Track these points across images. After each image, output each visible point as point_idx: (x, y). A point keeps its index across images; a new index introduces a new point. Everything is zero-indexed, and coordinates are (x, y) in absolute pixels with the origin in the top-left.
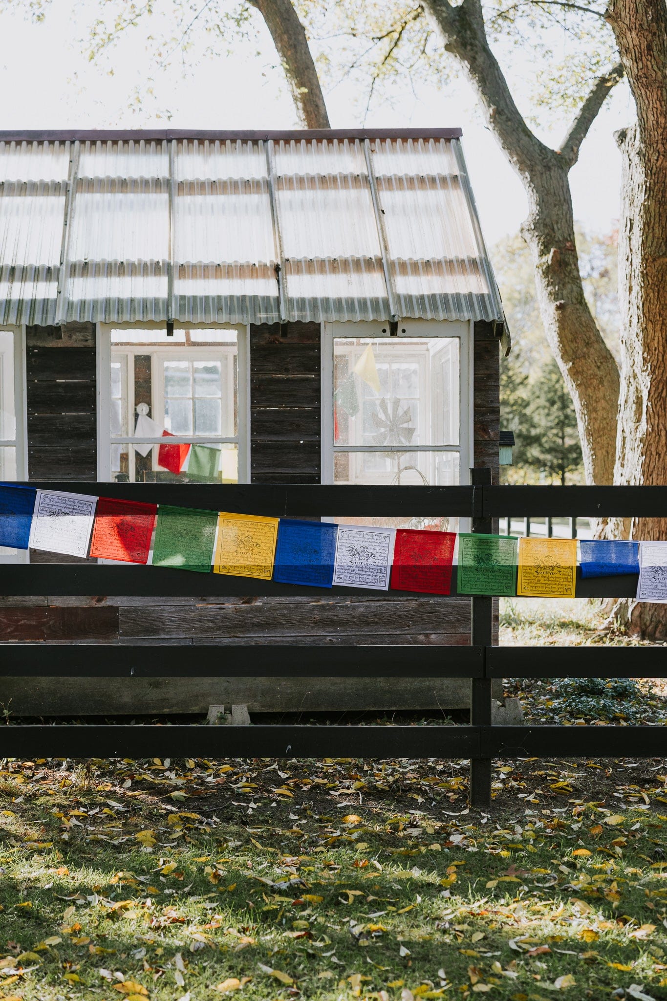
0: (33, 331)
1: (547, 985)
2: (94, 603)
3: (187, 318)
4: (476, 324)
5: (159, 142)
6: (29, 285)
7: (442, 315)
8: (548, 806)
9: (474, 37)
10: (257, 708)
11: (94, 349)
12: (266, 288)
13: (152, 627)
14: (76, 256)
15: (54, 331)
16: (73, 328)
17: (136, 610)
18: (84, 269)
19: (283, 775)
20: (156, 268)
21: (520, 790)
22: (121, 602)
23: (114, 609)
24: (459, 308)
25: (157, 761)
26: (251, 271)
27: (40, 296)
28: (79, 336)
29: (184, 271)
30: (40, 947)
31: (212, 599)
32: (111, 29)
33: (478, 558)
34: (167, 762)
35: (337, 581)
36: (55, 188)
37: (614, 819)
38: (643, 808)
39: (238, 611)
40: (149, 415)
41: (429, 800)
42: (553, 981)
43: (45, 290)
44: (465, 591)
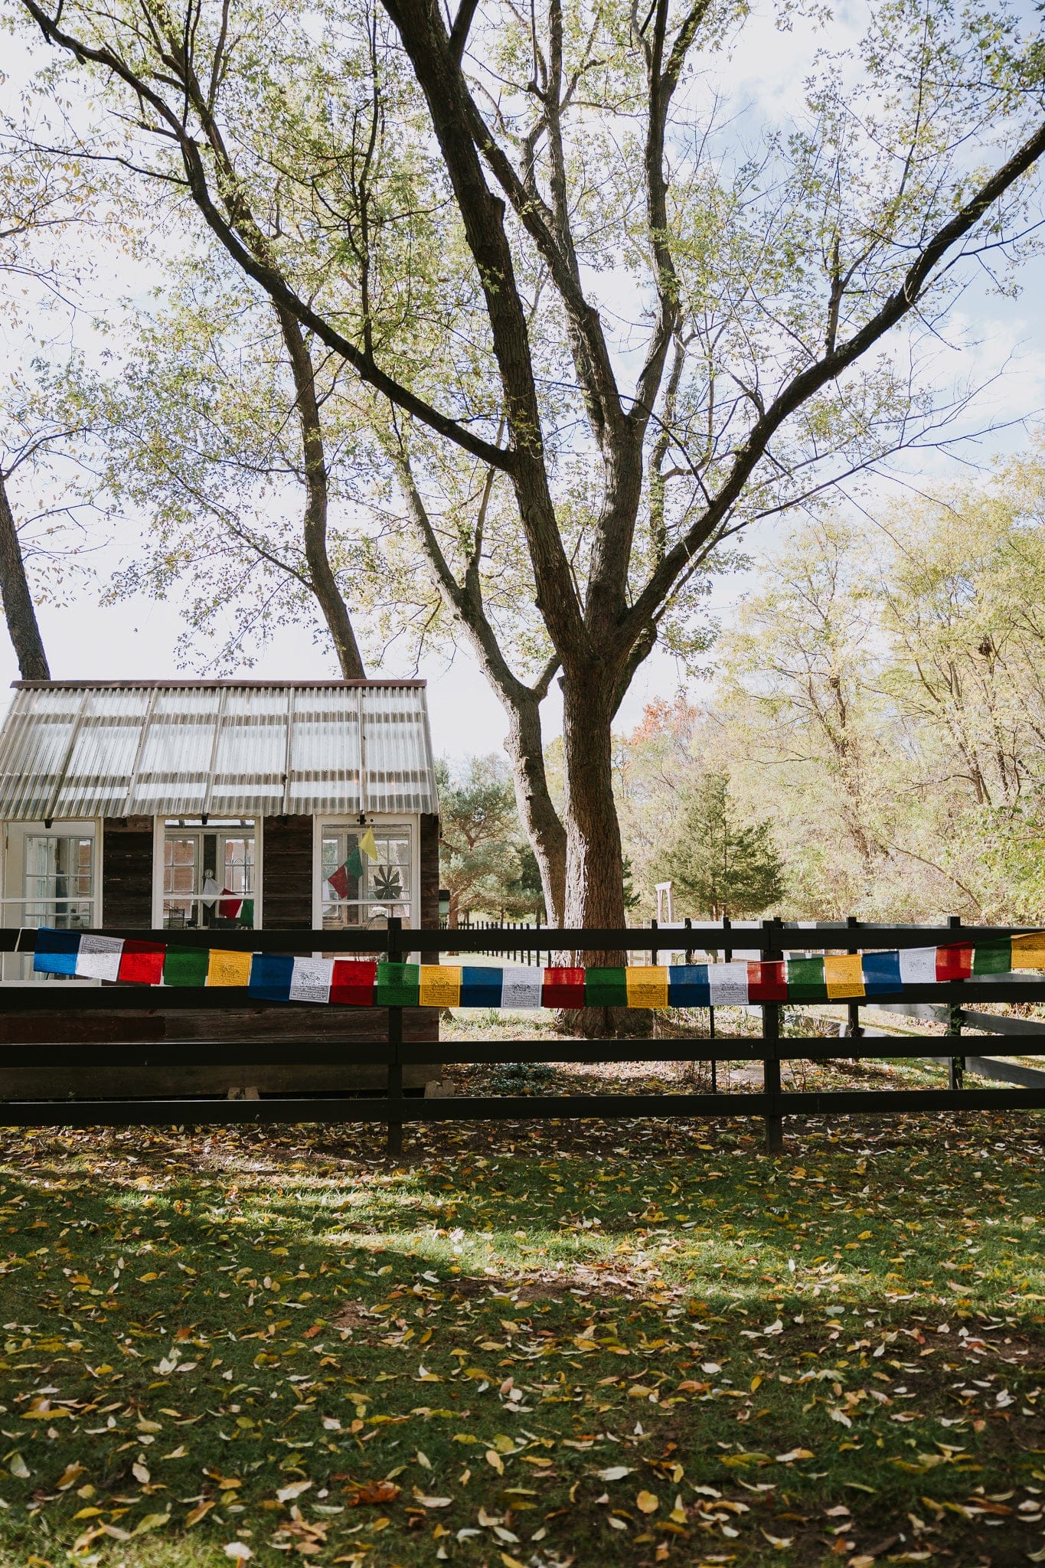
0: (108, 821)
1: (373, 1274)
2: (148, 1015)
3: (216, 812)
4: (423, 815)
5: (213, 689)
6: (108, 789)
7: (404, 810)
8: (442, 1156)
9: (474, 609)
10: (265, 1090)
11: (151, 834)
12: (275, 791)
13: (190, 1031)
14: (145, 769)
15: (123, 821)
16: (135, 819)
17: (178, 1019)
18: (147, 778)
19: (261, 1137)
20: (199, 777)
21: (426, 1145)
22: (168, 1014)
23: (162, 1019)
24: (409, 805)
25: (174, 1127)
26: (267, 779)
27: (115, 797)
28: (142, 824)
29: (218, 779)
30: (31, 1254)
31: (233, 1011)
32: (210, 604)
33: (391, 980)
34: (182, 1128)
35: (292, 997)
36: (135, 721)
37: (482, 1163)
38: (509, 1155)
39: (252, 1019)
40: (214, 877)
41: (359, 1153)
42: (376, 1270)
43: (119, 793)
44: (383, 1003)
